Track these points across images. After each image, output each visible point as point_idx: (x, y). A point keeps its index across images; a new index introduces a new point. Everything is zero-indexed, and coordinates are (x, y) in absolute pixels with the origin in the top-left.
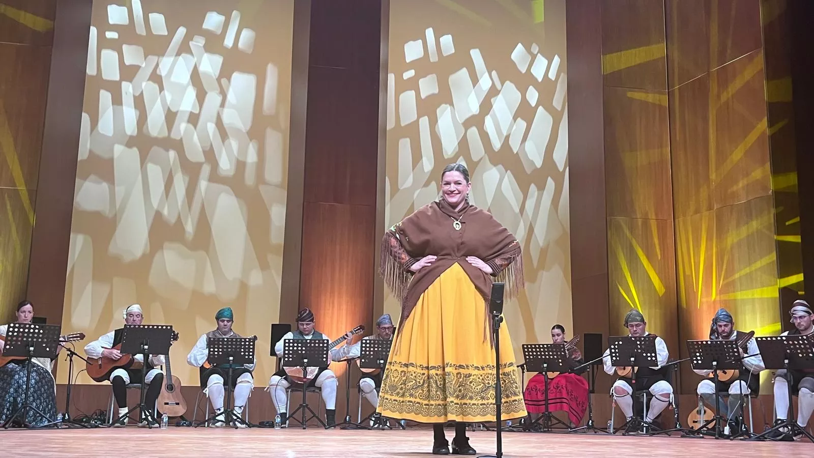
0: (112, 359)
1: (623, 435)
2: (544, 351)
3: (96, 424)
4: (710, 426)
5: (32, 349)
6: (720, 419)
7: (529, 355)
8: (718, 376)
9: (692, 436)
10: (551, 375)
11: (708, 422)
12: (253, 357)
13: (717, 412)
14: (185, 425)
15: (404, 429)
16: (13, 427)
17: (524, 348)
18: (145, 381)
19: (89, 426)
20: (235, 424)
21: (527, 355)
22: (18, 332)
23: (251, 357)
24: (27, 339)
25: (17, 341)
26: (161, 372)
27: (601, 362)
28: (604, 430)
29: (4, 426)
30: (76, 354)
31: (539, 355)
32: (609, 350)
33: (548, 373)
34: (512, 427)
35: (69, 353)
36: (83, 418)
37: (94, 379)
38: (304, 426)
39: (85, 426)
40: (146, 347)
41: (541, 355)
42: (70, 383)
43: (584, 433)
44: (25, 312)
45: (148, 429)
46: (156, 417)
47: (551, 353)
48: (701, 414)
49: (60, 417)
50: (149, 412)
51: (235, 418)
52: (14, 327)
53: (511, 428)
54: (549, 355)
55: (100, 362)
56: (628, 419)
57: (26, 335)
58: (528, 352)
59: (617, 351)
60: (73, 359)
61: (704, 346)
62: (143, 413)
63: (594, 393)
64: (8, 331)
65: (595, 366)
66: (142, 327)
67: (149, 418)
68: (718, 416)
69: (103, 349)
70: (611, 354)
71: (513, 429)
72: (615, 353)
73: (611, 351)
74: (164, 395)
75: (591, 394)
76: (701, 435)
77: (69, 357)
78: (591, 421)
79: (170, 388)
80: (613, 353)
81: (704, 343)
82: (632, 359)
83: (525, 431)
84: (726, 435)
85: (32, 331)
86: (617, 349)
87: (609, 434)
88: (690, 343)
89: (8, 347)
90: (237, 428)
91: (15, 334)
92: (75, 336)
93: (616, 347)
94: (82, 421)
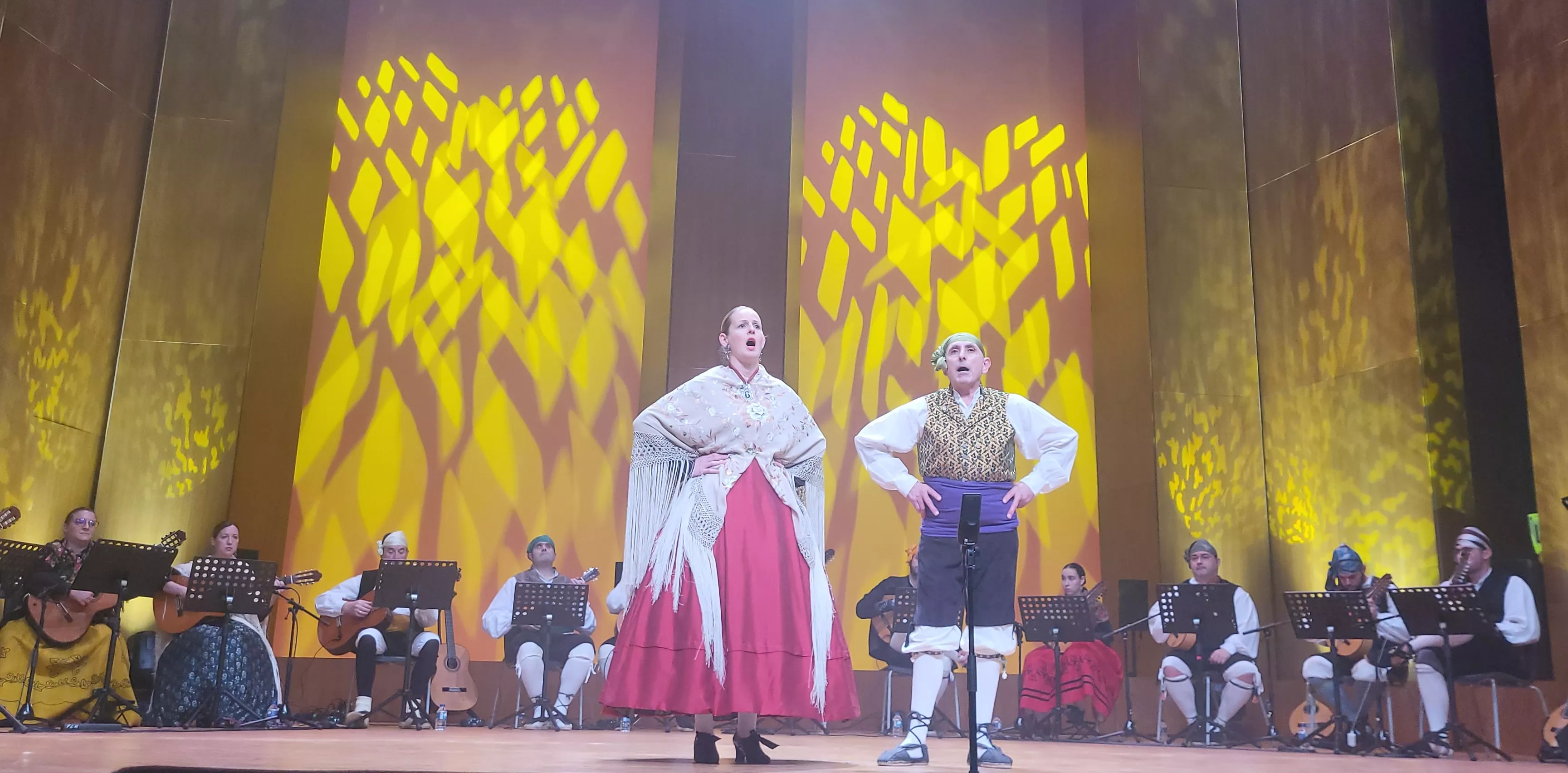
0: (357, 617)
1: (1184, 746)
2: (1054, 609)
3: (333, 723)
4: (1326, 732)
5: (230, 599)
6: (1341, 722)
7: (1030, 615)
8: (1336, 650)
9: (1296, 748)
10: (1063, 646)
11: (1322, 726)
12: (584, 616)
13: (1337, 709)
14: (474, 724)
15: (827, 733)
16: (198, 726)
17: (1021, 603)
18: (412, 653)
19: (321, 726)
20: (555, 724)
21: (1026, 614)
22: (209, 572)
23: (580, 615)
24: (223, 584)
25: (206, 586)
26: (438, 638)
27: (1146, 625)
28: (1152, 737)
29: (181, 726)
30: (303, 609)
31: (1046, 614)
32: (1157, 605)
33: (1060, 643)
34: (1003, 732)
35: (291, 606)
36: (312, 714)
37: (330, 651)
38: (667, 728)
39: (313, 725)
40: (414, 596)
41: (1049, 614)
42: (292, 656)
43: (1119, 741)
44: (227, 536)
45: (415, 731)
46: (428, 711)
47: (1064, 611)
48: (1309, 712)
49: (272, 711)
50: (416, 703)
51: (555, 713)
52: (203, 565)
53: (1000, 733)
54: (1061, 614)
55: (339, 623)
56: (1191, 721)
57: (221, 577)
58: (1028, 609)
59: (1171, 607)
60: (297, 616)
61: (1312, 602)
62: (408, 705)
63: (1135, 676)
64: (193, 570)
65: (1137, 633)
66: (408, 563)
67: (417, 713)
68: (1339, 716)
69: (345, 602)
70: (1161, 614)
71: (1003, 735)
72: (1168, 610)
73: (1161, 608)
74: (443, 676)
75: (1131, 679)
76: (1311, 748)
77: (291, 613)
78: (1130, 723)
79: (452, 663)
80: (1165, 611)
81: (1313, 596)
82: (1196, 621)
83: (1023, 738)
84: (1352, 748)
85: (230, 570)
86: (1171, 604)
87: (1160, 744)
88: (1290, 596)
89: (192, 596)
90: (558, 730)
91: (205, 575)
92: (305, 575)
93: (1170, 601)
94: (311, 718)
